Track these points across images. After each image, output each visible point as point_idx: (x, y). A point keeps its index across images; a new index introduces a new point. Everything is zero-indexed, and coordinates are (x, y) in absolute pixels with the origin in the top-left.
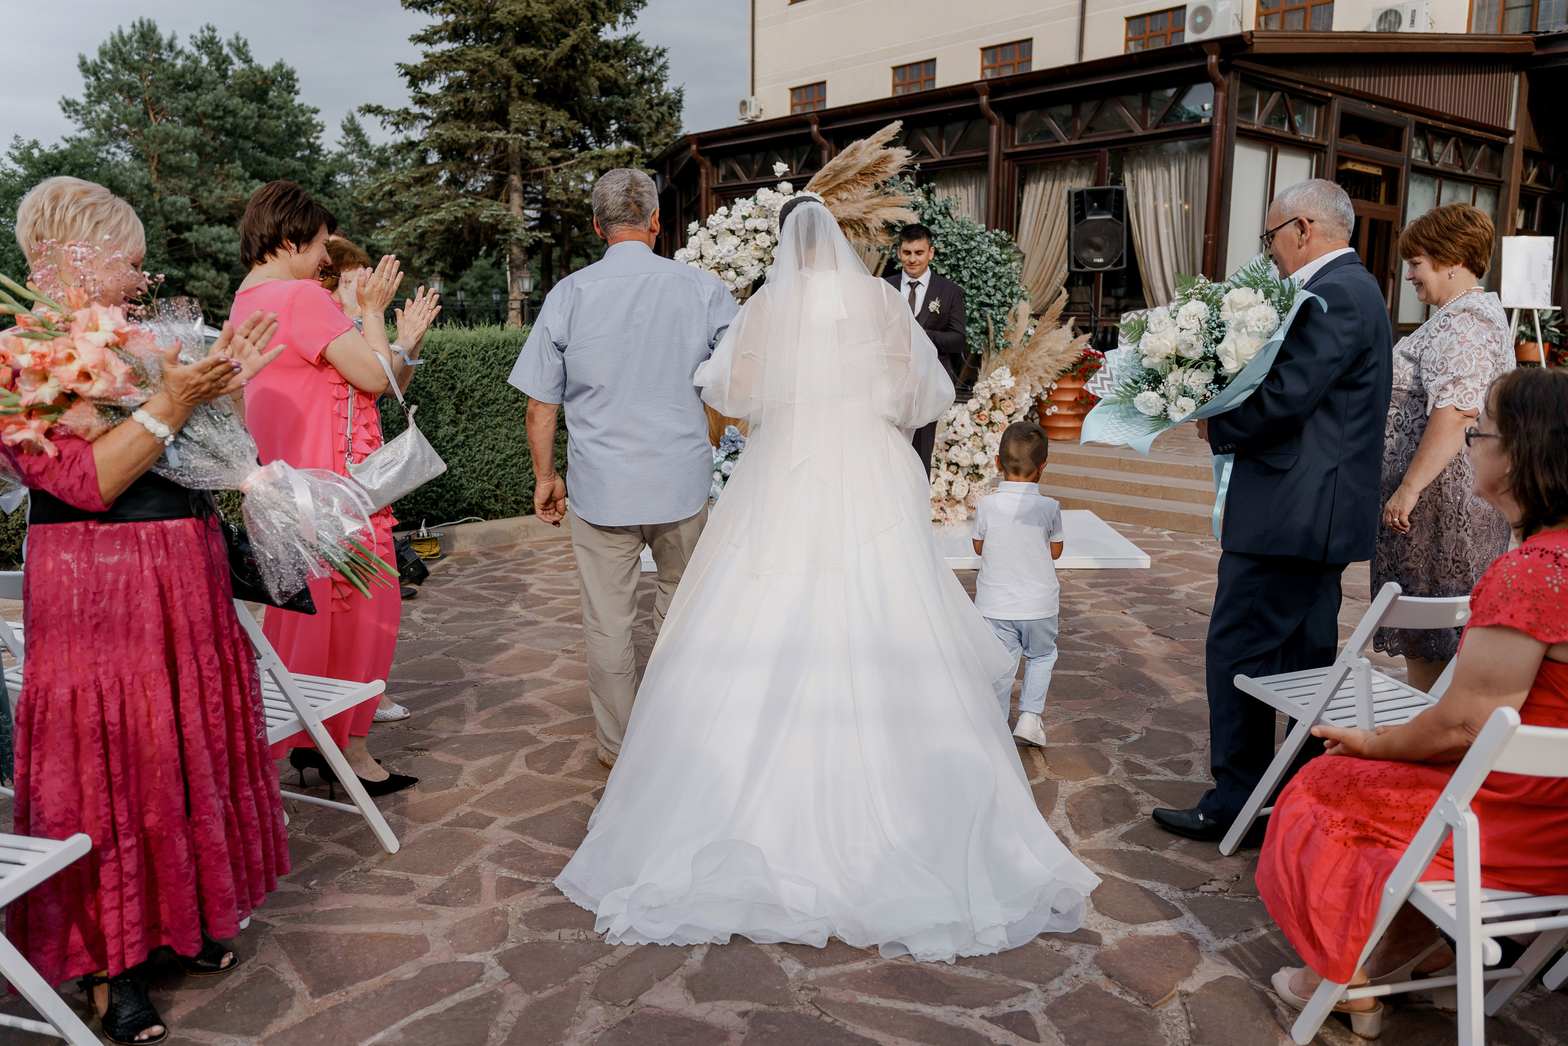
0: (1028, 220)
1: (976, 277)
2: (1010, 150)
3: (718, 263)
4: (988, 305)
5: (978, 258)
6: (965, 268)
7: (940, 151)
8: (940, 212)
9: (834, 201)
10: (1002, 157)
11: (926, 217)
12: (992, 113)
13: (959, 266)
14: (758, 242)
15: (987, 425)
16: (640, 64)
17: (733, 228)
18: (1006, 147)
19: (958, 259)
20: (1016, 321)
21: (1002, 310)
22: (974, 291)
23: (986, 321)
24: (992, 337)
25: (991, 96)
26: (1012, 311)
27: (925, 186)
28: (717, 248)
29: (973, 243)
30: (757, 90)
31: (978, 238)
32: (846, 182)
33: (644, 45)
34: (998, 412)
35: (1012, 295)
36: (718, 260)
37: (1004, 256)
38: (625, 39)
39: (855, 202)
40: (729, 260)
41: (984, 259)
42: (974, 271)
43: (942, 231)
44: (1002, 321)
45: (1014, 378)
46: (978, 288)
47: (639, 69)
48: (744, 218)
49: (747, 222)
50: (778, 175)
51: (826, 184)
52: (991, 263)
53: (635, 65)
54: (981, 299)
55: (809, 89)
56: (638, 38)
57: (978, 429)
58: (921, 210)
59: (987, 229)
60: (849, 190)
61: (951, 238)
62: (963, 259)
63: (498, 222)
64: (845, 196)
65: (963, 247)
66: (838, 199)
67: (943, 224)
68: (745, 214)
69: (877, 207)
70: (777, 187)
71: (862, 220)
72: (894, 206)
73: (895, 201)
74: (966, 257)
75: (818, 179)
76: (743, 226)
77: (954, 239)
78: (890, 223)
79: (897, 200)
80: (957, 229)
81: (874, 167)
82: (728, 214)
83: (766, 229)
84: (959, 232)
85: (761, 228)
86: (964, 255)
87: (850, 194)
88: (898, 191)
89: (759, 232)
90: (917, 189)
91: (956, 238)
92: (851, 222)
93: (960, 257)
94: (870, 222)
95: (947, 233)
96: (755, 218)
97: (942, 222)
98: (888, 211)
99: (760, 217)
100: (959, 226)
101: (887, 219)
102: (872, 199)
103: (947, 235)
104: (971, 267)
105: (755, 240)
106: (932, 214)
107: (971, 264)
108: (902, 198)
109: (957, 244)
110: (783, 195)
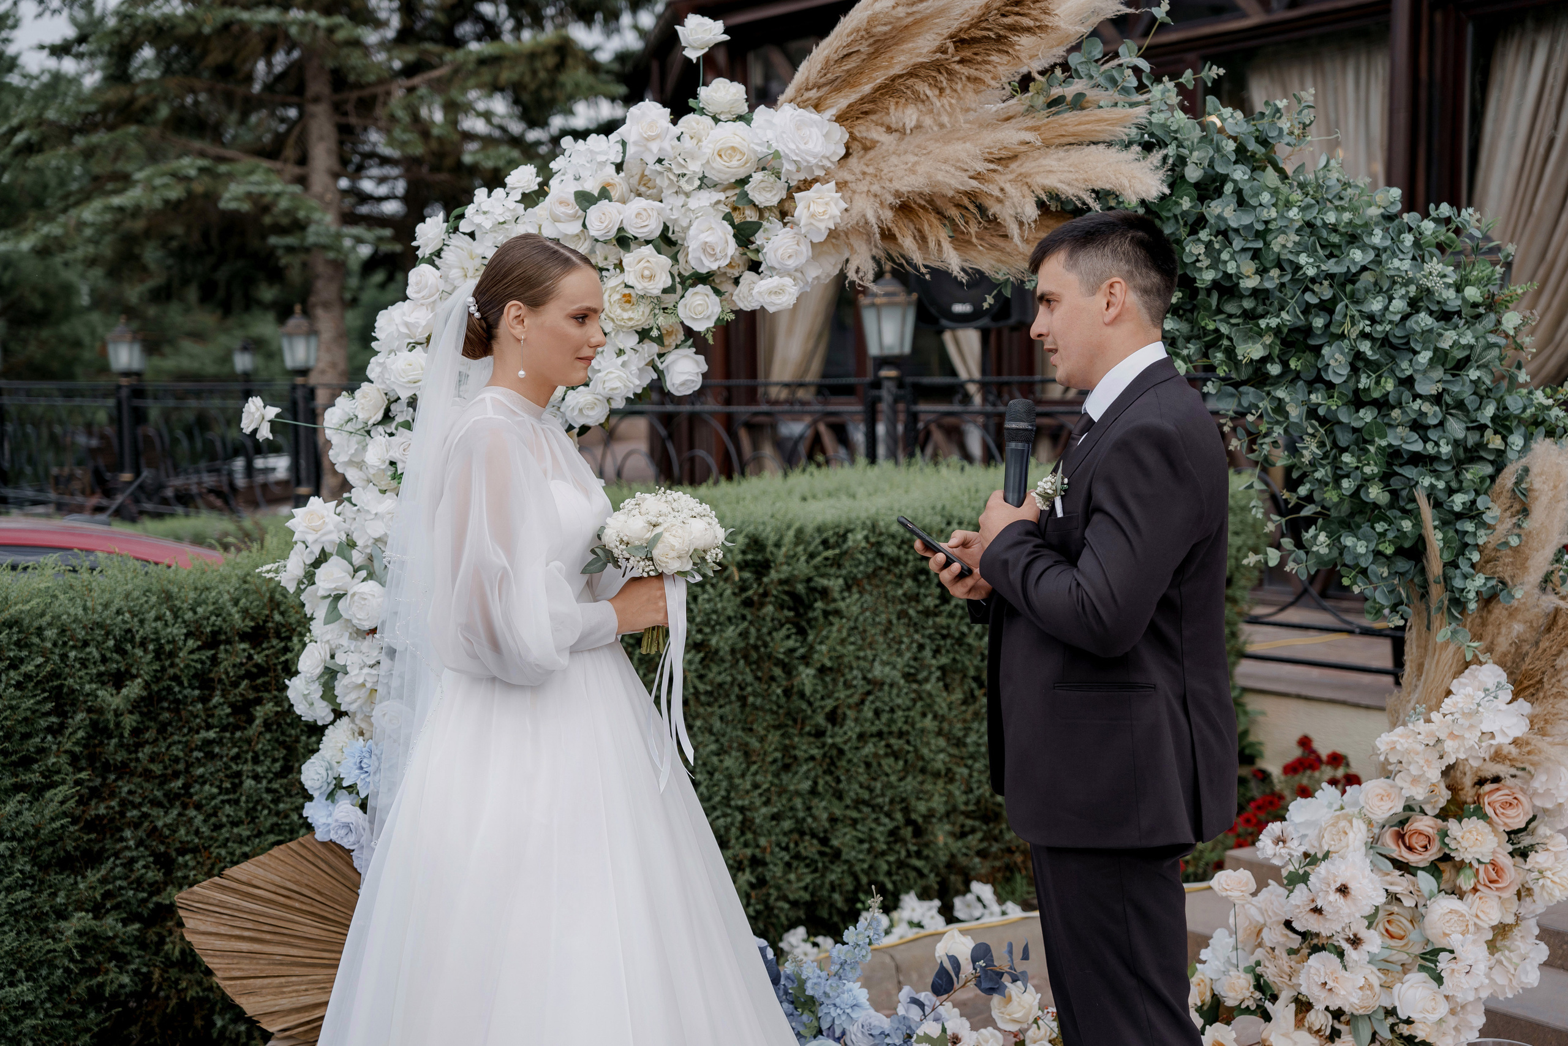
1: (1373, 367)
4: (1416, 459)
5: (1376, 305)
6: (1333, 338)
8: (1242, 154)
9: (878, 134)
11: (1193, 174)
13: (1308, 331)
14: (630, 278)
15: (1434, 869)
19: (1307, 309)
20: (1525, 511)
21: (1473, 473)
22: (1367, 415)
23: (1414, 515)
24: (1435, 566)
26: (1508, 478)
27: (1188, 76)
29: (1357, 256)
31: (1377, 238)
32: (913, 73)
34: (1473, 824)
35: (1503, 424)
37: (1472, 293)
41: (1399, 305)
42: (1365, 347)
43: (1246, 219)
44: (1472, 512)
45: (1523, 706)
46: (1383, 405)
48: (585, 200)
49: (593, 212)
50: (693, 54)
51: (847, 81)
52: (1424, 320)
54: (1393, 438)
57: (1400, 884)
58: (1170, 153)
59: (1410, 204)
60: (919, 99)
62: (1327, 307)
63: (266, 209)
64: (914, 117)
65: (1323, 267)
66: (889, 130)
67: (1250, 193)
68: (592, 187)
69: (1023, 148)
70: (695, 96)
71: (972, 195)
72: (1080, 144)
73: (1083, 127)
74: (1334, 300)
75: (819, 67)
76: (584, 225)
77: (1290, 245)
78: (1069, 201)
79: (1088, 123)
80: (1302, 209)
81: (1003, 15)
82: (541, 192)
83: (658, 233)
84: (1307, 219)
85: (641, 233)
86: (1327, 293)
87: (931, 111)
88: (1092, 94)
89: (632, 245)
90: (1161, 86)
91: (1297, 238)
92: (939, 202)
93: (1314, 300)
94: (999, 201)
95: (1266, 223)
96: (624, 201)
97: (1246, 188)
98: (1060, 160)
99: (640, 195)
100: (1309, 200)
101: (1059, 185)
102: (1006, 125)
103: (1267, 231)
104: (1354, 336)
105: (622, 270)
106: (1211, 165)
107: (1353, 324)
108: (1106, 113)
109: (1303, 259)
110: (712, 122)
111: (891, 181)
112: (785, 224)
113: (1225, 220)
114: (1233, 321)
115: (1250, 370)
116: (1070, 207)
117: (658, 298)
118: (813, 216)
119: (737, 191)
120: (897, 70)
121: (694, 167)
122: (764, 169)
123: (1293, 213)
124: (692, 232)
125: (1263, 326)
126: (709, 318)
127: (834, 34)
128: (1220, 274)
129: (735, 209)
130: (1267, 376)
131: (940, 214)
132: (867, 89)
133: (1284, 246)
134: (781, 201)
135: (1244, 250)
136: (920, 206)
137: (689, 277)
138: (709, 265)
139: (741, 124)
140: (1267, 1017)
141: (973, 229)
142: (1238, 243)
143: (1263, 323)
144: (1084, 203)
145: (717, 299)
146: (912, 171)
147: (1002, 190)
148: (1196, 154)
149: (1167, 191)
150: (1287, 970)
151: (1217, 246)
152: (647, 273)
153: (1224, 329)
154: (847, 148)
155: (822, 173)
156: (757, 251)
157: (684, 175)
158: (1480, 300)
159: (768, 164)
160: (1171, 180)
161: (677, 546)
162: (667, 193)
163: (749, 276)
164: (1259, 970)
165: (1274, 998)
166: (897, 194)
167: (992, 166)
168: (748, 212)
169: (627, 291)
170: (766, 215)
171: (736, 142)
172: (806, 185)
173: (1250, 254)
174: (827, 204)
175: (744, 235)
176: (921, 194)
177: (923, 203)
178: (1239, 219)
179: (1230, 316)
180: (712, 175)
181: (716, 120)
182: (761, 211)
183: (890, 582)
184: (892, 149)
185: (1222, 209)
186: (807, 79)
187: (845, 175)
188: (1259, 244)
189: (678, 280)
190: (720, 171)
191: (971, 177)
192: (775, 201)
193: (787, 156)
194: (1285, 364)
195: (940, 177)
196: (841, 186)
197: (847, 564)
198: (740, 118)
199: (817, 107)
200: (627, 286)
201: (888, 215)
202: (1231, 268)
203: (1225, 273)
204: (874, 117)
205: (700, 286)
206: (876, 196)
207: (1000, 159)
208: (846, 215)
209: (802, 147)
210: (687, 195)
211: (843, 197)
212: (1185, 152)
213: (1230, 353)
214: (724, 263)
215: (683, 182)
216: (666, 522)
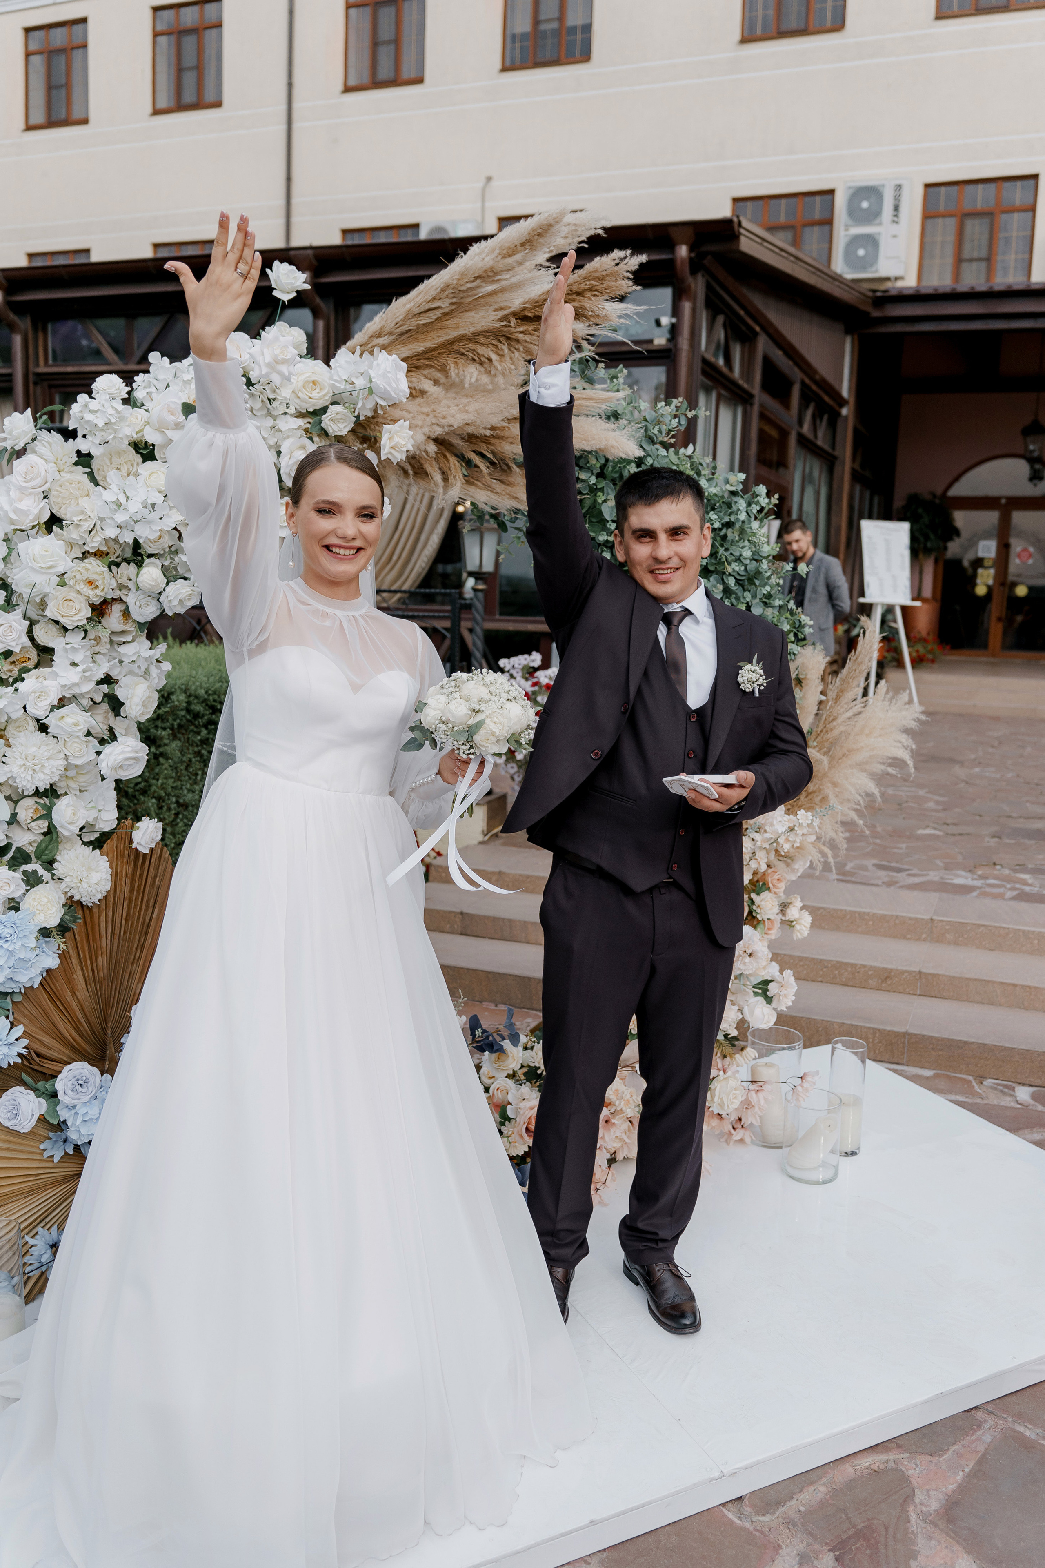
9: (428, 386)
28: (97, 495)
32: (476, 338)
36: (110, 533)
60: (481, 361)
118: (394, 446)
119: (316, 419)
120: (461, 332)
122: (339, 402)
124: (284, 449)
132: (428, 344)
134: (348, 433)
159: (342, 399)
161: (497, 731)
174: (405, 438)
183: (192, 731)
186: (381, 326)
190: (302, 400)
192: (343, 432)
197: (170, 719)
204: (425, 372)
216: (487, 709)
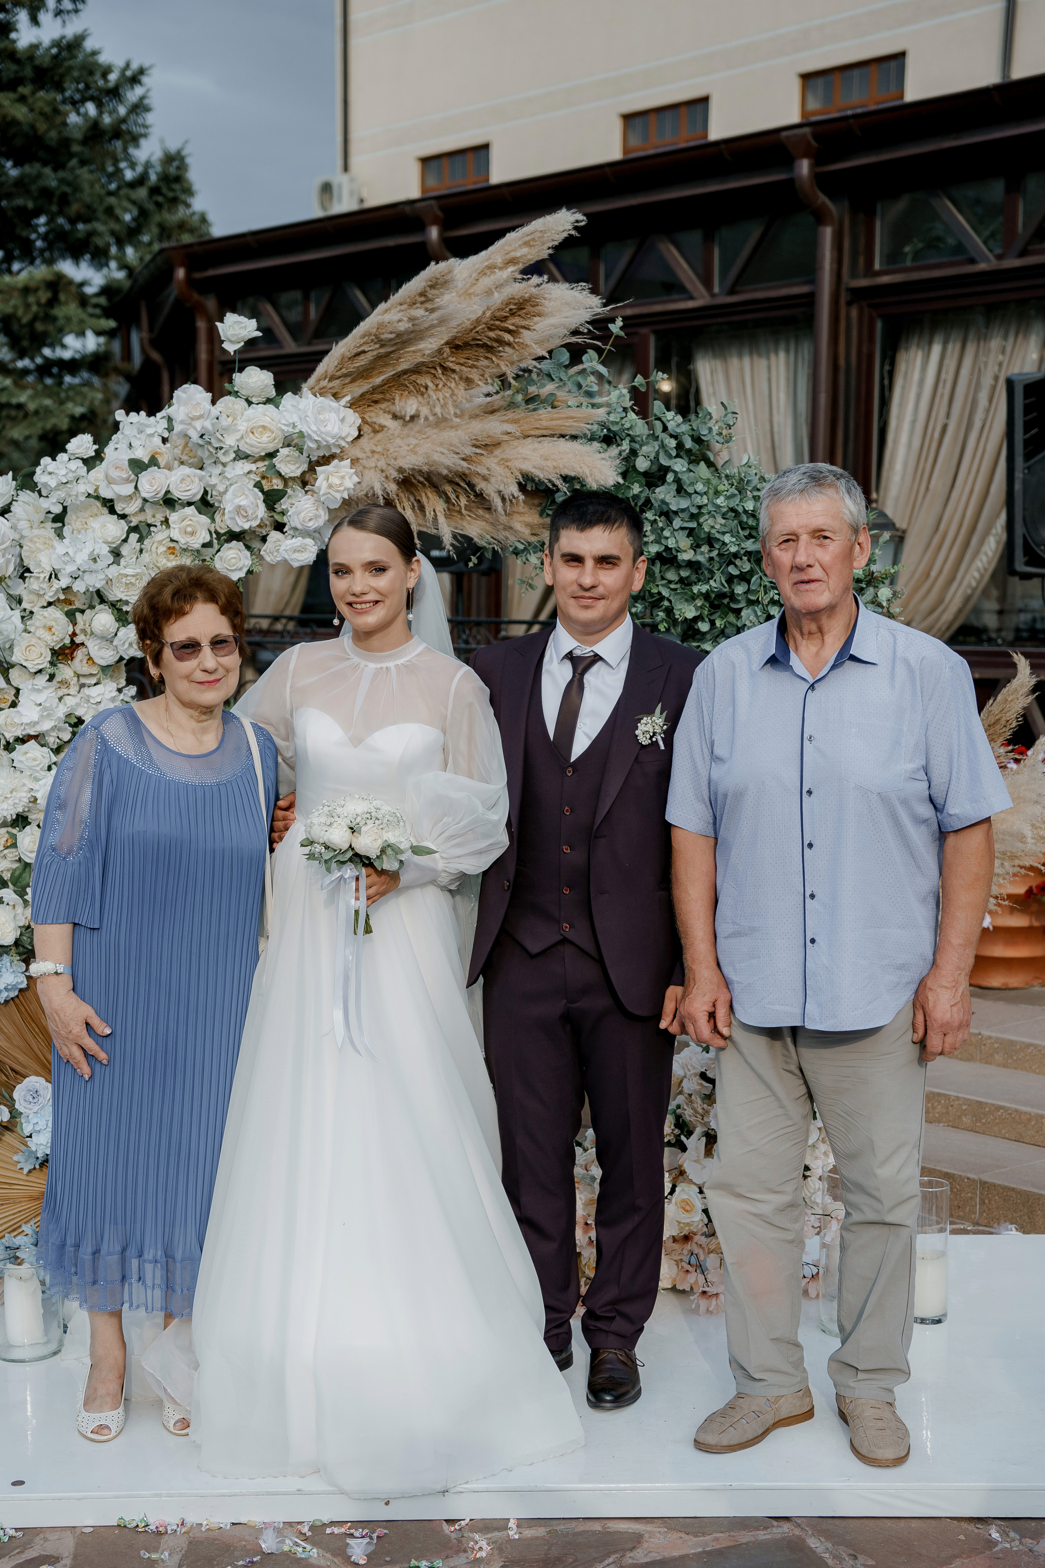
0: (904, 438)
2: (863, 282)
3: (67, 590)
6: (751, 603)
7: (707, 282)
8: (681, 450)
9: (386, 420)
10: (844, 298)
11: (642, 464)
12: (823, 198)
13: (732, 597)
14: (175, 534)
16: (92, 99)
17: (106, 493)
18: (854, 275)
19: (730, 579)
25: (818, 160)
28: (60, 548)
30: (355, 160)
32: (417, 370)
33: (103, 59)
36: (64, 582)
38: (57, 43)
39: (441, 422)
40: (95, 582)
43: (684, 503)
47: (91, 108)
48: (138, 466)
49: (144, 477)
50: (231, 348)
51: (361, 374)
53: (83, 101)
55: (458, 159)
56: (89, 45)
58: (626, 446)
61: (711, 524)
62: (745, 578)
64: (415, 407)
65: (743, 545)
66: (395, 417)
67: (688, 482)
68: (142, 455)
69: (506, 438)
70: (231, 381)
71: (463, 476)
72: (552, 436)
73: (554, 423)
74: (751, 572)
75: (336, 363)
76: (136, 487)
77: (718, 527)
78: (541, 482)
79: (559, 419)
80: (728, 498)
81: (490, 329)
82: (98, 457)
83: (199, 496)
84: (731, 506)
85: (184, 496)
86: (747, 567)
87: (428, 403)
88: (561, 395)
89: (177, 506)
90: (617, 392)
91: (723, 521)
92: (435, 479)
93: (735, 572)
94: (485, 479)
95: (700, 507)
96: (169, 468)
97: (685, 478)
98: (534, 450)
99: (182, 463)
100: (733, 490)
101: (533, 470)
102: (491, 417)
103: (700, 514)
104: (766, 602)
105: (168, 526)
106: (657, 458)
107: (766, 593)
108: (575, 412)
109: (727, 538)
110: (246, 404)
111: (395, 459)
112: (306, 492)
113: (667, 504)
114: (672, 586)
115: (685, 626)
116: (543, 488)
117: (198, 551)
118: (330, 486)
119: (266, 463)
120: (404, 366)
121: (230, 441)
122: (289, 446)
123: (720, 501)
124: (228, 496)
125: (695, 591)
126: (241, 569)
127: (350, 336)
128: (663, 548)
129: (263, 477)
130: (698, 631)
131: (435, 487)
132: (378, 380)
133: (713, 527)
134: (304, 473)
135: (682, 528)
136: (419, 481)
137: (224, 534)
138: (242, 524)
139: (270, 407)
140: (684, 1149)
141: (463, 501)
142: (677, 523)
143: (695, 589)
144: (554, 485)
145: (248, 553)
146: (413, 452)
147: (488, 469)
148: (644, 448)
149: (621, 481)
150: (700, 1111)
151: (660, 524)
152: (189, 529)
153: (665, 593)
154: (360, 430)
155: (338, 451)
156: (283, 513)
157: (221, 448)
158: (862, 577)
159: (291, 442)
160: (624, 468)
162: (207, 462)
163: (274, 535)
164: (679, 1111)
165: (689, 1134)
166: (400, 470)
167: (478, 451)
168: (275, 481)
169: (172, 545)
170: (290, 484)
171: (266, 421)
172: (325, 460)
173: (687, 532)
174: (343, 477)
175: (272, 499)
176: (420, 472)
177: (422, 479)
178: (678, 504)
179: (670, 582)
180: (244, 448)
181: (250, 403)
182: (285, 480)
184: (396, 433)
185: (664, 493)
186: (326, 372)
187: (356, 452)
188: (694, 525)
189: (214, 536)
190: (252, 446)
191: (463, 459)
192: (298, 473)
193: (309, 435)
194: (712, 623)
195: (436, 457)
196: (354, 462)
198: (268, 401)
199: (336, 396)
200: (172, 540)
201: (392, 487)
202: (671, 543)
203: (666, 547)
204: (383, 406)
205: (234, 542)
206: (382, 471)
207: (486, 445)
208: (358, 486)
209: (323, 429)
210: (224, 465)
211: (356, 473)
212: (637, 446)
213: (669, 611)
214: (255, 523)
215: (220, 454)
